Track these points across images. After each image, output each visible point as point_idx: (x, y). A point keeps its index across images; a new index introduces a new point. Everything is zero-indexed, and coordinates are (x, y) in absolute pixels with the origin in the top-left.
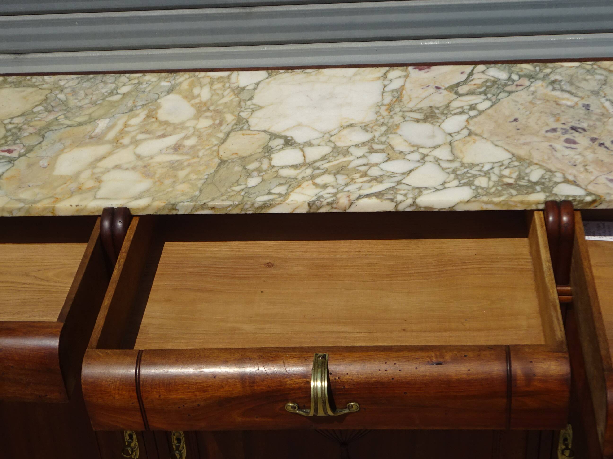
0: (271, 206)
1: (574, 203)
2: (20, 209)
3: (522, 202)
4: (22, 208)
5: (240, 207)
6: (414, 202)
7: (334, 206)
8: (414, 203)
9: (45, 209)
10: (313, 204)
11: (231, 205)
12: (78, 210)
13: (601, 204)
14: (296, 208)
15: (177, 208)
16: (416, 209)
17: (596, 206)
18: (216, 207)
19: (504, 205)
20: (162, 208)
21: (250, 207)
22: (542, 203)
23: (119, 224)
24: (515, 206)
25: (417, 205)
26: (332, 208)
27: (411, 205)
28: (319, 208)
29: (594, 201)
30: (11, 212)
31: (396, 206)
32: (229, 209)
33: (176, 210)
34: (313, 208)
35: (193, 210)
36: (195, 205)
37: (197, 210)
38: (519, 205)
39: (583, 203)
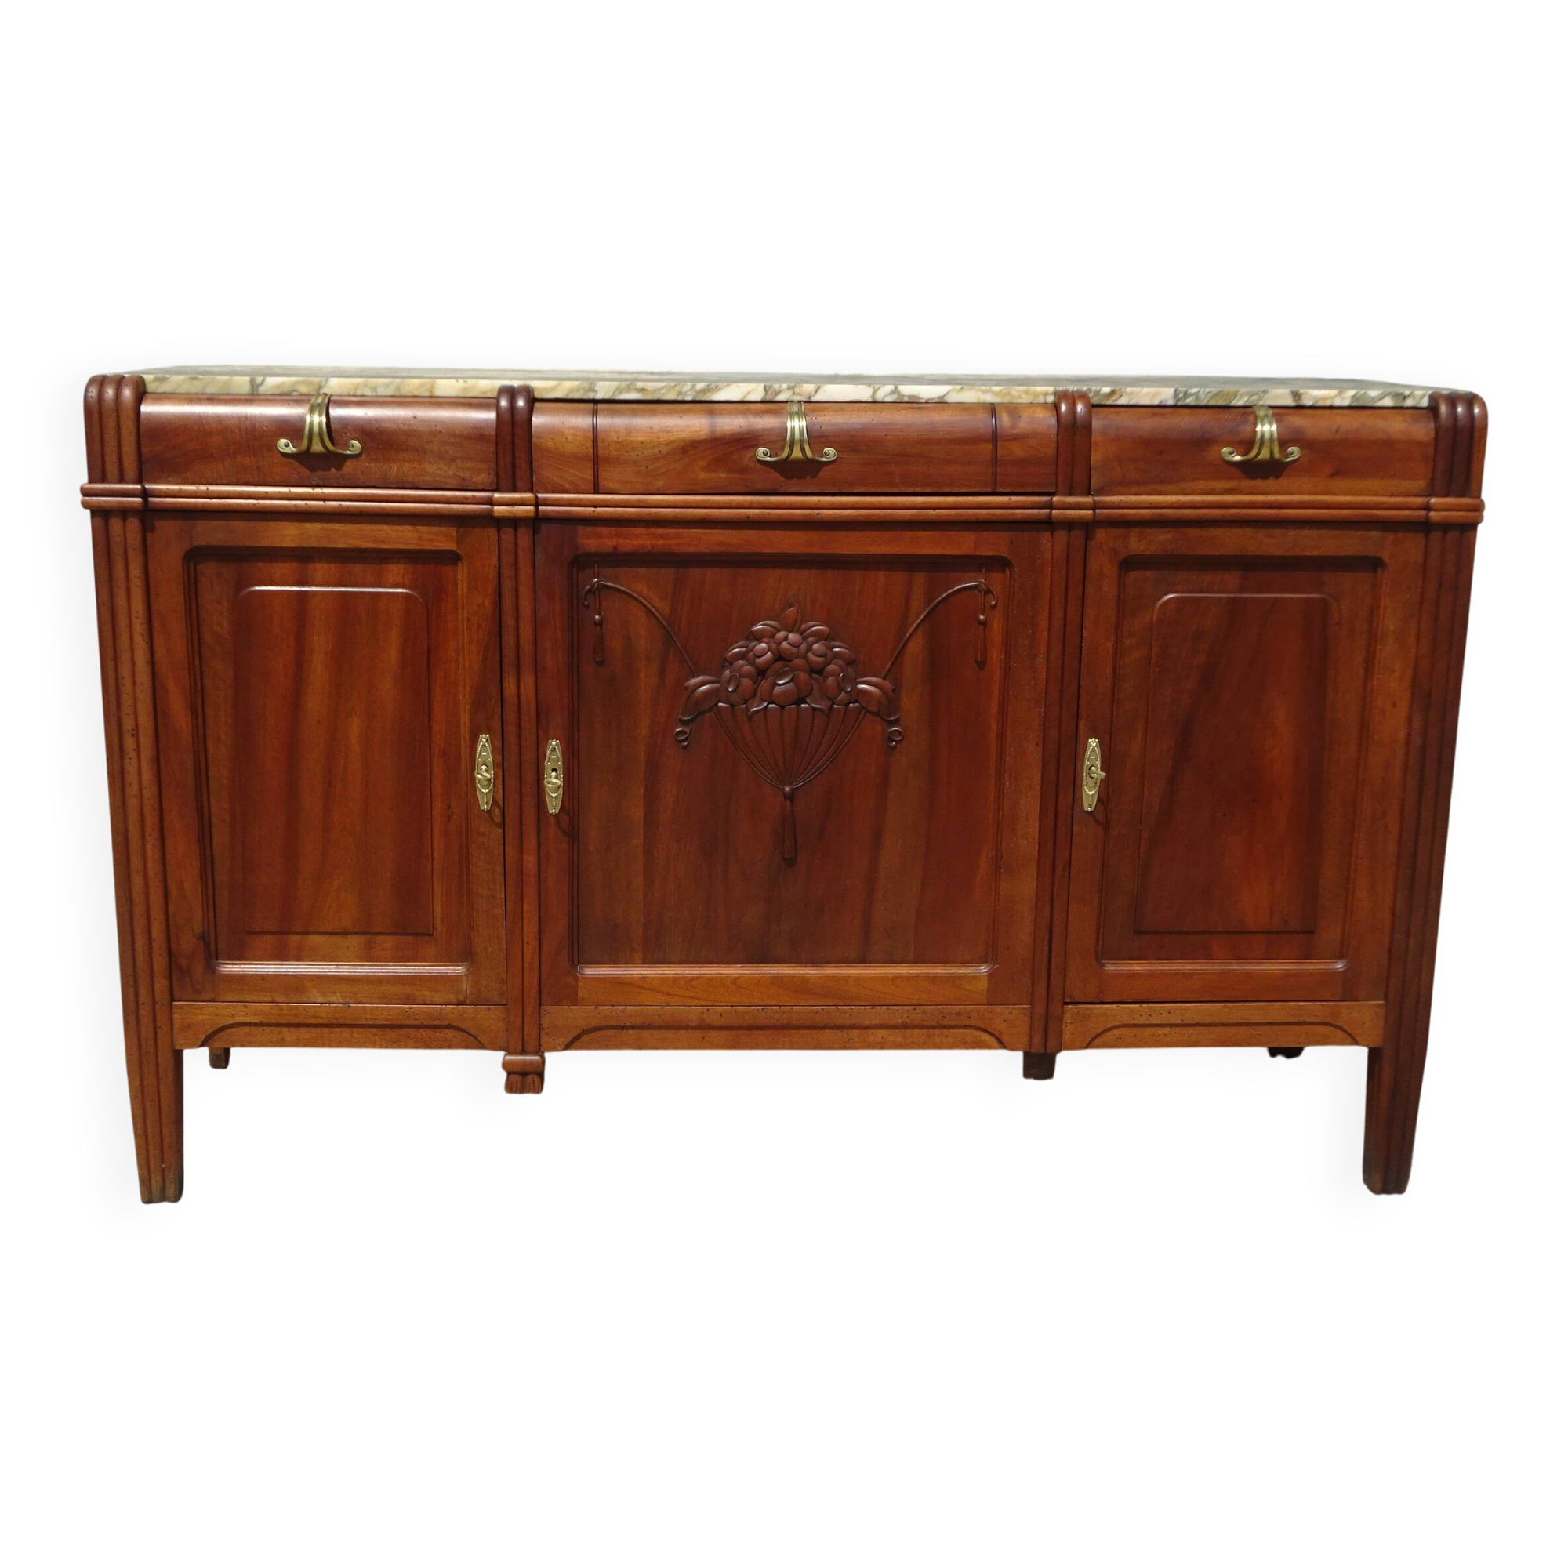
0: (717, 389)
1: (1091, 395)
2: (387, 385)
3: (1027, 392)
4: (391, 383)
5: (678, 388)
6: (896, 388)
7: (797, 390)
8: (895, 391)
9: (422, 385)
10: (770, 387)
11: (665, 386)
12: (465, 389)
13: (1121, 396)
14: (748, 393)
15: (596, 388)
16: (898, 398)
17: (1116, 400)
18: (647, 388)
19: (1006, 394)
20: (576, 389)
21: (690, 390)
22: (1052, 394)
23: (521, 403)
24: (1020, 397)
25: (899, 393)
26: (794, 393)
27: (892, 393)
28: (778, 393)
29: (1113, 393)
30: (375, 389)
31: (874, 393)
32: (662, 392)
33: (595, 391)
34: (769, 393)
35: (617, 393)
36: (619, 385)
37: (621, 393)
38: (1023, 396)
39: (1101, 395)
